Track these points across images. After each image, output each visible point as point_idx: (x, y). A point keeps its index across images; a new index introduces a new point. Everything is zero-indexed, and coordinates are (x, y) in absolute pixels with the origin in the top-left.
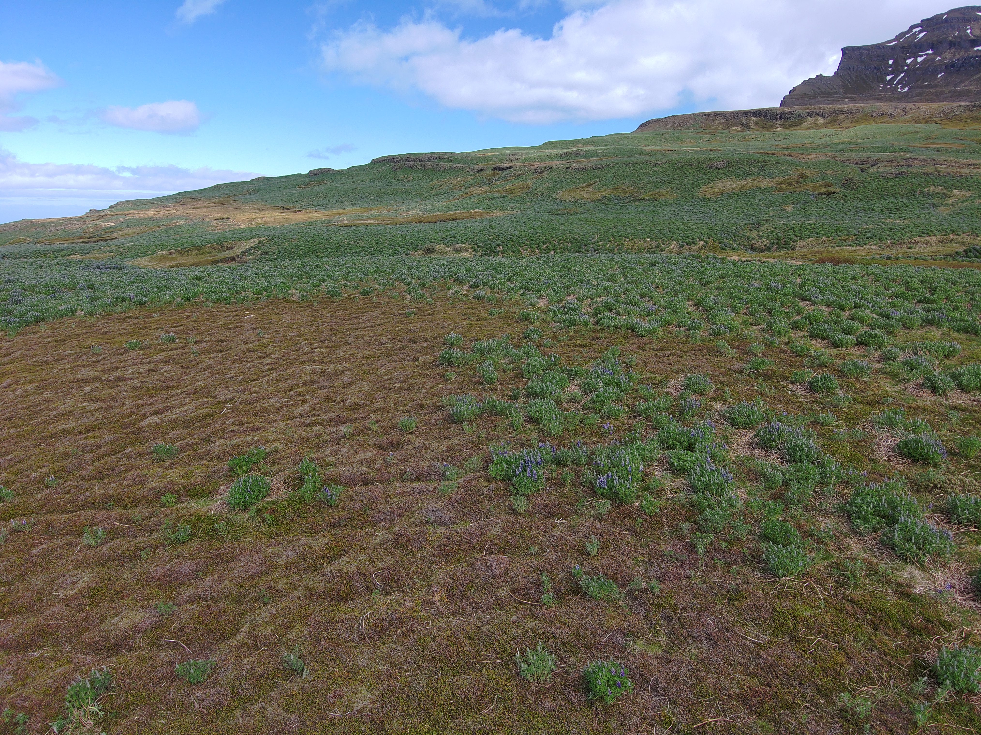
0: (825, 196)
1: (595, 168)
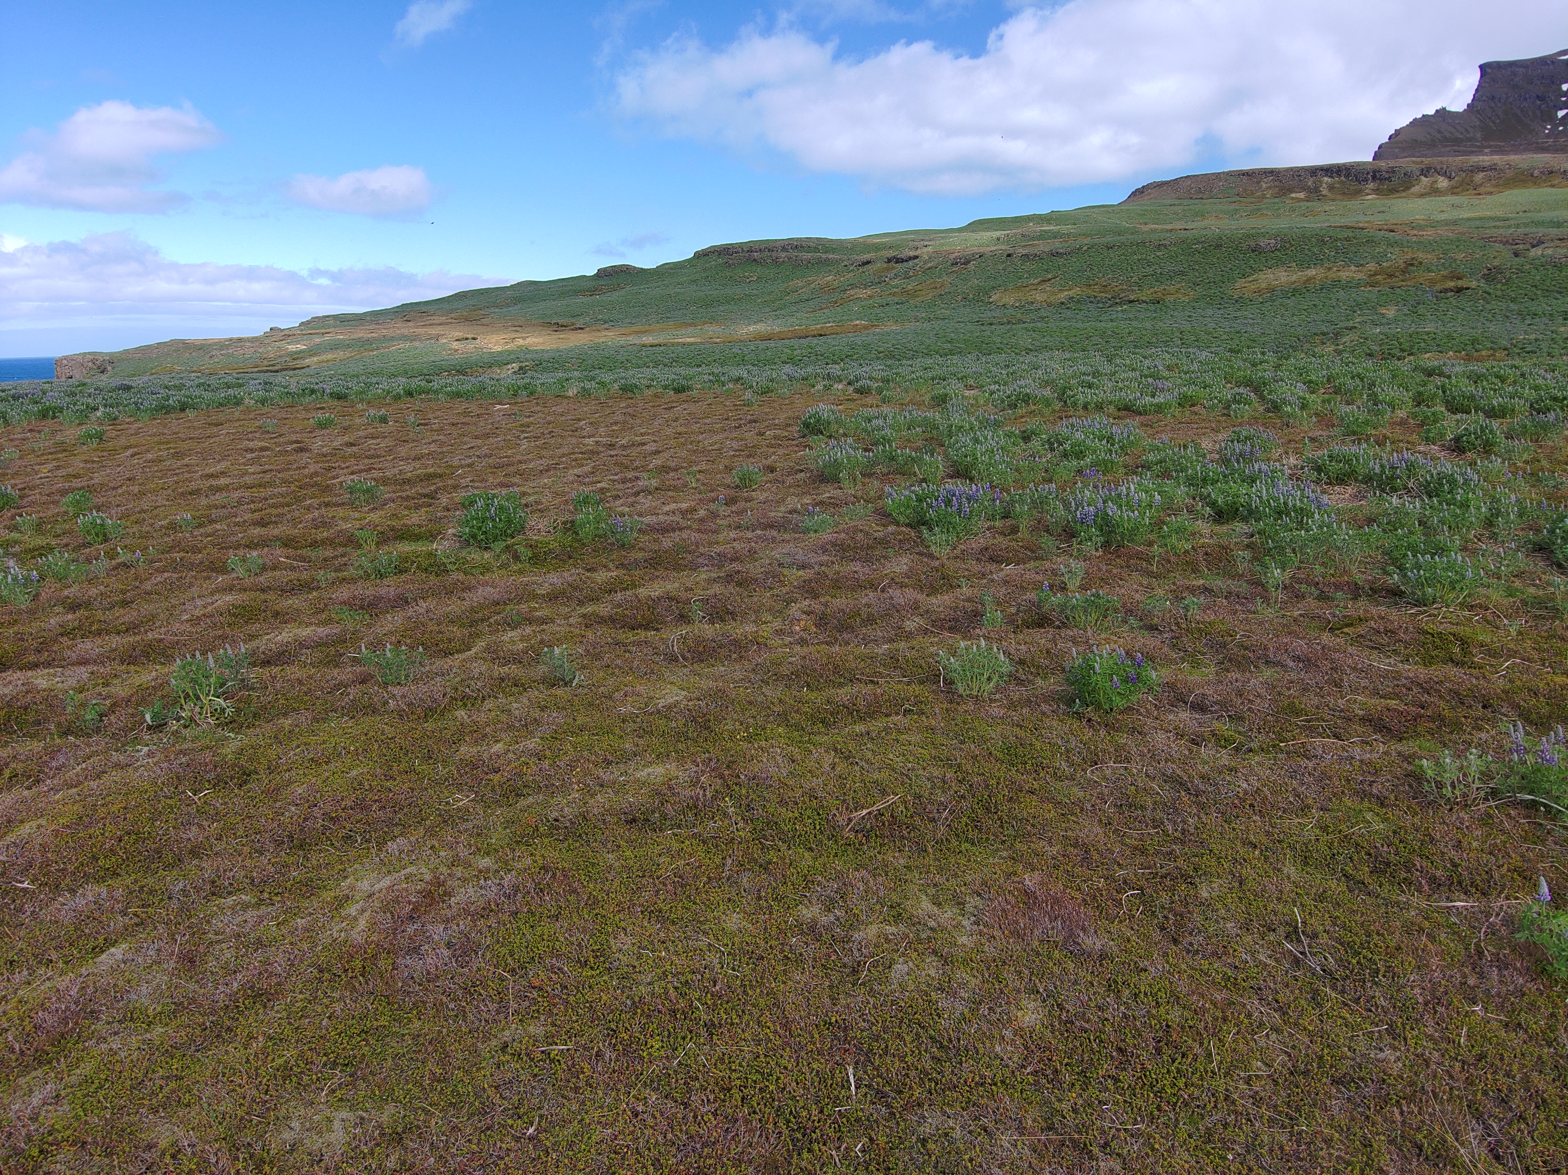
0: (1452, 293)
1: (1055, 254)
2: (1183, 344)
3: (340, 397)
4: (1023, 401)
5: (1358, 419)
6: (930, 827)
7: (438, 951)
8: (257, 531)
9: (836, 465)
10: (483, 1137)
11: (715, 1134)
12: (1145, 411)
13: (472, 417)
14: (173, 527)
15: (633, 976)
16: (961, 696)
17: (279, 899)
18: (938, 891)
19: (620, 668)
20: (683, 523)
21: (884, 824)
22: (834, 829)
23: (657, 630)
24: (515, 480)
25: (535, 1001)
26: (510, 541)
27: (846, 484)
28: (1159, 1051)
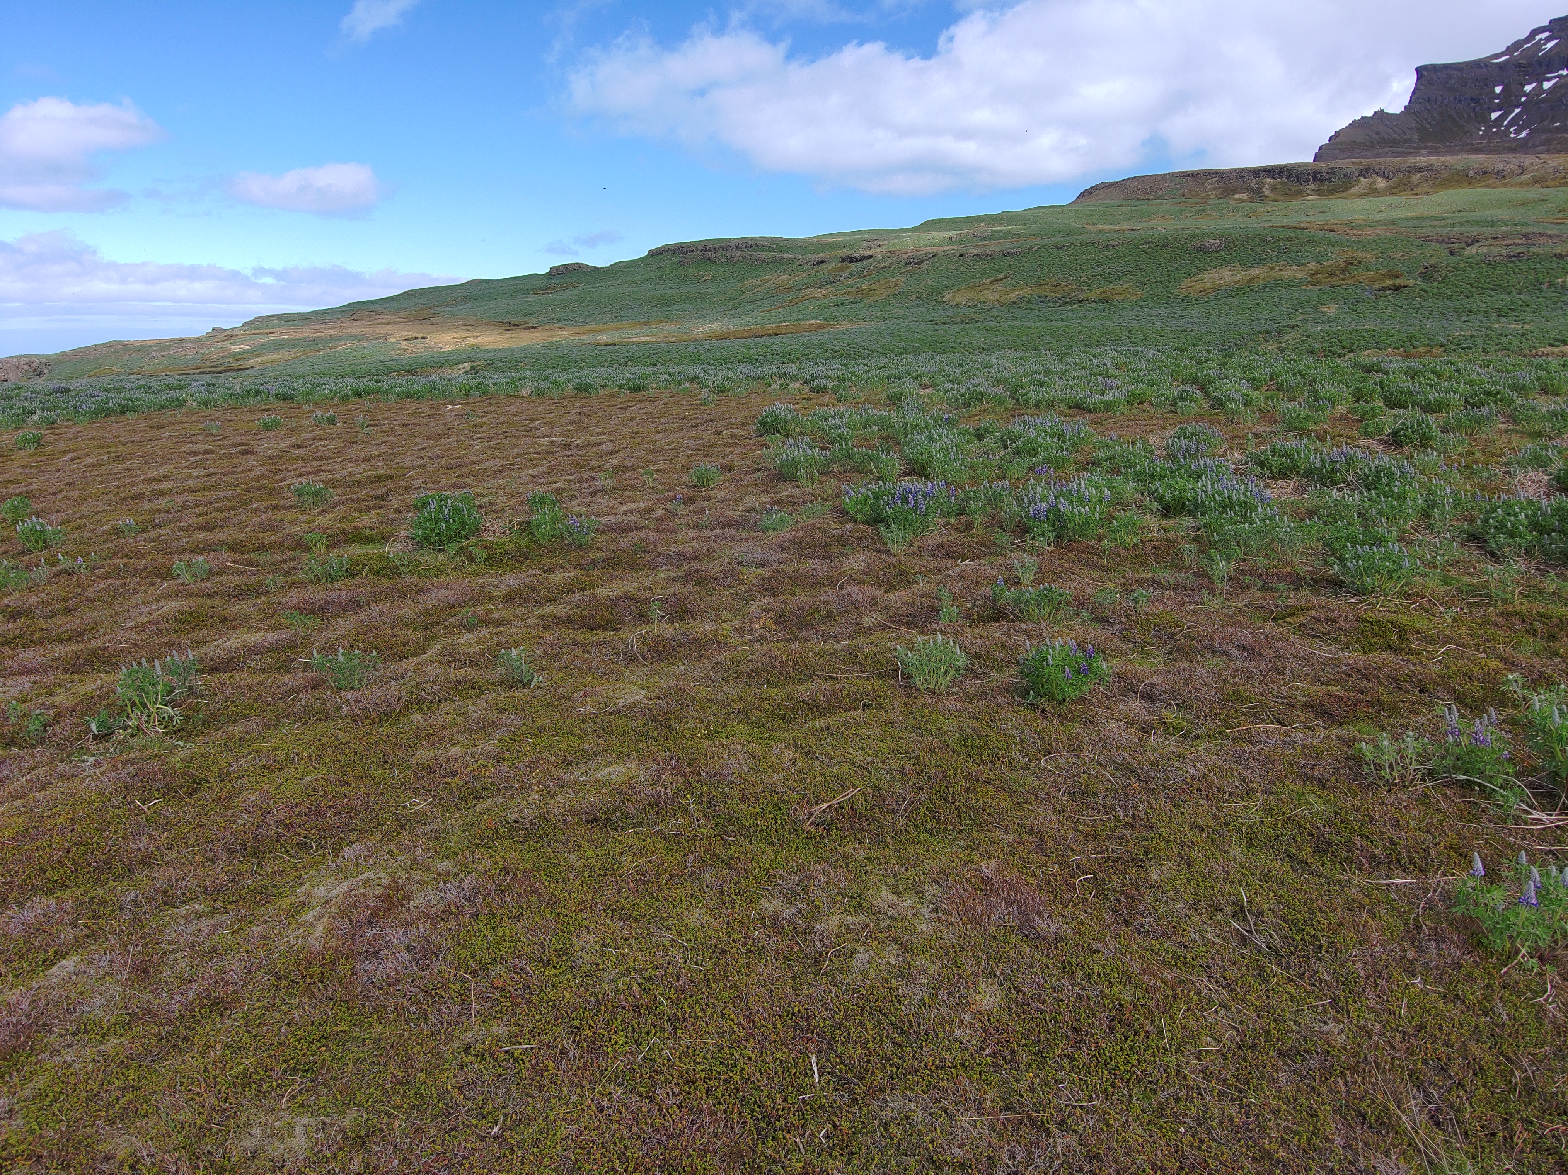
0: (1391, 292)
1: (1006, 254)
2: (1131, 342)
3: (286, 398)
4: (977, 399)
5: (1299, 415)
6: (889, 818)
7: (397, 955)
8: (202, 536)
9: (794, 463)
10: (447, 1137)
11: (680, 1125)
12: (1095, 409)
13: (423, 417)
14: (116, 532)
15: (597, 974)
16: (919, 690)
17: (234, 907)
18: (898, 881)
19: (579, 669)
20: (641, 523)
21: (844, 817)
22: (796, 823)
23: (616, 630)
24: (470, 481)
25: (497, 1003)
26: (465, 543)
27: (803, 482)
28: (1112, 1029)
